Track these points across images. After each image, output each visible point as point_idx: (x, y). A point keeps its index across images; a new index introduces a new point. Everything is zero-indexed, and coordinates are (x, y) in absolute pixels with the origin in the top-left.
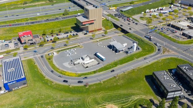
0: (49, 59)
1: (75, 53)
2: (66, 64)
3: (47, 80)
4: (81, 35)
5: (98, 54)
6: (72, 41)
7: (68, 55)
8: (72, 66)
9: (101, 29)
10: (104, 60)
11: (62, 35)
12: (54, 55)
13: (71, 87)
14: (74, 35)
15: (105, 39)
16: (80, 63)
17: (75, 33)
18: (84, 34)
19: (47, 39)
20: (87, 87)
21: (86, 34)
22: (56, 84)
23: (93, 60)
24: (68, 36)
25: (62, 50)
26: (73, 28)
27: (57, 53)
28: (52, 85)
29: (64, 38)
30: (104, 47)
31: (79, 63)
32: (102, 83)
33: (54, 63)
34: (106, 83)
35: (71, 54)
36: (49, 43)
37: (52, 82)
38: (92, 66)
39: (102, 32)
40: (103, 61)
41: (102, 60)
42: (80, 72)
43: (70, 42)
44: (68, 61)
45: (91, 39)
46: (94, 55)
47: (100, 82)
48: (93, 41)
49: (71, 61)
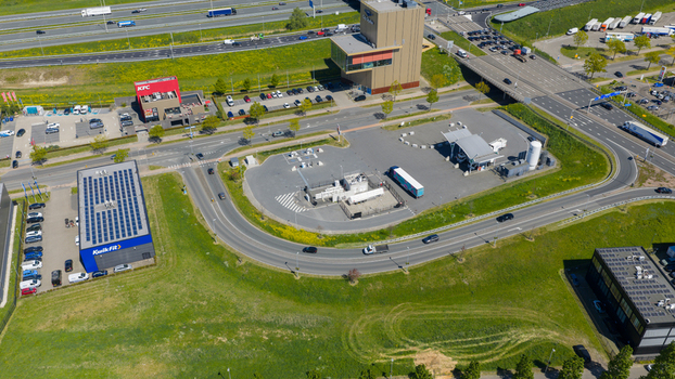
0: (232, 178)
1: (321, 164)
2: (288, 201)
3: (222, 248)
4: (343, 100)
5: (399, 171)
6: (312, 122)
7: (294, 169)
8: (307, 207)
9: (416, 84)
10: (419, 194)
11: (281, 100)
12: (248, 167)
13: (298, 278)
14: (318, 99)
15: (426, 120)
16: (335, 200)
17: (324, 94)
18: (356, 100)
19: (227, 109)
20: (353, 285)
21: (362, 98)
22: (250, 265)
23: (380, 191)
24: (298, 102)
25: (275, 151)
26: (317, 75)
27: (260, 159)
28: (235, 265)
29: (284, 110)
30: (424, 147)
31: (331, 199)
32: (407, 273)
33: (245, 194)
34: (422, 274)
35: (304, 166)
36: (232, 124)
37: (238, 258)
38: (376, 213)
39: (418, 93)
40: (415, 197)
41: (412, 193)
42: (332, 229)
43: (305, 124)
44: (295, 190)
45: (379, 116)
46: (386, 173)
47: (399, 270)
48: (383, 124)
49: (305, 190)
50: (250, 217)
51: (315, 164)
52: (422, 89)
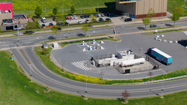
0: (43, 53)
1: (102, 48)
2: (80, 65)
3: (35, 84)
4: (117, 21)
5: (155, 50)
6: (95, 30)
7: (84, 50)
8: (93, 67)
9: (164, 14)
10: (169, 62)
11: (76, 20)
12: (54, 49)
13: (87, 99)
14: (101, 20)
15: (172, 31)
16: (112, 64)
17: (104, 18)
18: (125, 21)
19: (41, 24)
20: (125, 103)
21: (129, 20)
22: (53, 92)
23: (142, 60)
24: (88, 20)
25: (71, 42)
26: (101, 11)
27: (61, 45)
28: (43, 93)
29: (79, 24)
30: (171, 42)
31: (109, 65)
32: (162, 97)
33: (51, 61)
34: (173, 98)
35: (91, 49)
36: (44, 30)
37: (45, 89)
38: (140, 71)
39: (165, 19)
40: (166, 64)
41: (164, 61)
42: (109, 78)
43: (92, 31)
44: (85, 60)
45: (140, 28)
46: (146, 54)
47: (156, 96)
48: (144, 32)
49: (92, 59)
50: (54, 71)
51: (98, 49)
52: (169, 17)
